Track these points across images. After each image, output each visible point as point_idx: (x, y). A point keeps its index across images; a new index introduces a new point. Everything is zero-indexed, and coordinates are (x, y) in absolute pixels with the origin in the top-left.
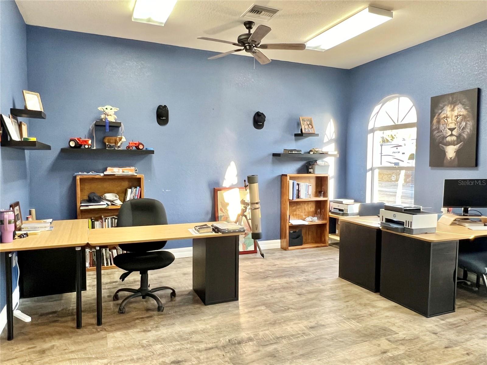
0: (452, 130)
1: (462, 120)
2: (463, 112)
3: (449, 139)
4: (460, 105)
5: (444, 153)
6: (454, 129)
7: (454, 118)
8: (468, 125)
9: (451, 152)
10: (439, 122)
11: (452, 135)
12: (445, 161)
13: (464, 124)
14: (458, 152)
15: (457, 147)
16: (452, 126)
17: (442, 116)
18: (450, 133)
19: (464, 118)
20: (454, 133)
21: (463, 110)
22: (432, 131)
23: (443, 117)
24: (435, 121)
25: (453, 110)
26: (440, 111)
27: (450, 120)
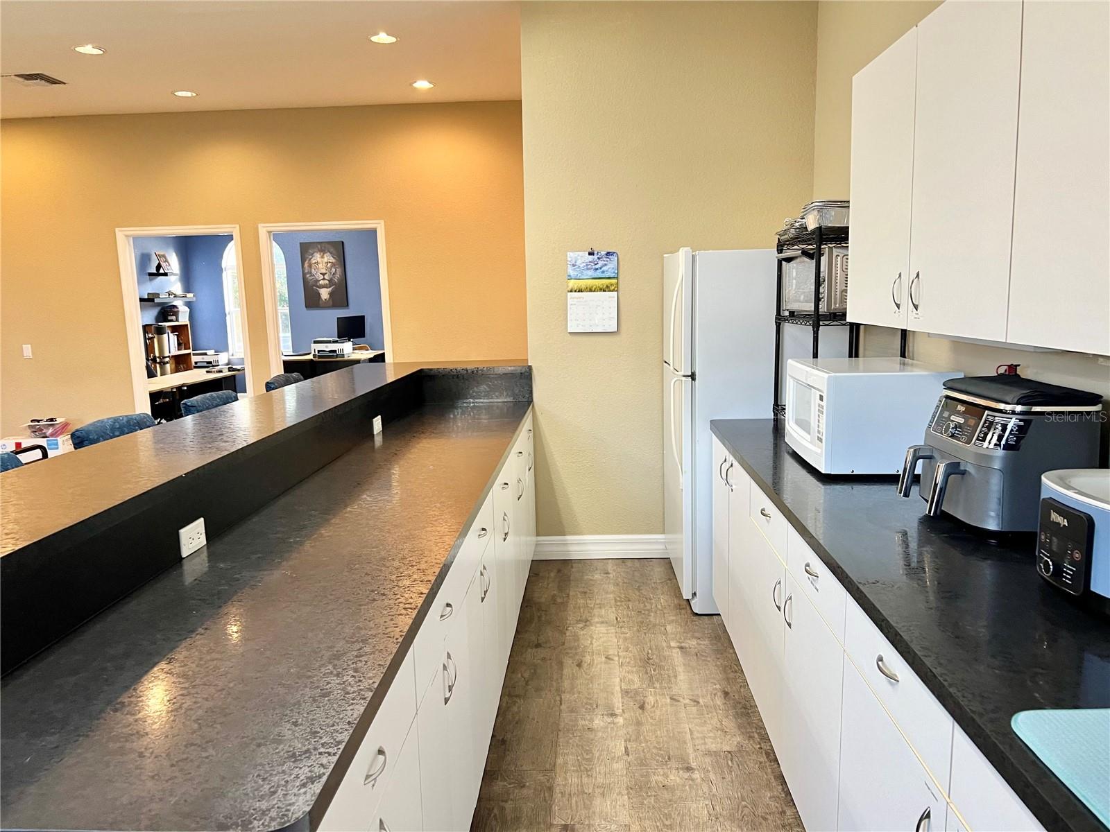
0: (324, 274)
1: (332, 267)
2: (332, 260)
3: (322, 282)
4: (328, 254)
5: (319, 295)
6: (326, 273)
7: (324, 264)
8: (337, 272)
9: (325, 294)
10: (310, 266)
11: (324, 279)
12: (321, 302)
13: (334, 270)
14: (331, 294)
15: (330, 289)
16: (324, 271)
17: (313, 261)
18: (322, 277)
19: (333, 265)
20: (326, 277)
21: (331, 258)
22: (304, 275)
23: (314, 262)
24: (306, 265)
25: (322, 257)
26: (311, 257)
27: (320, 265)
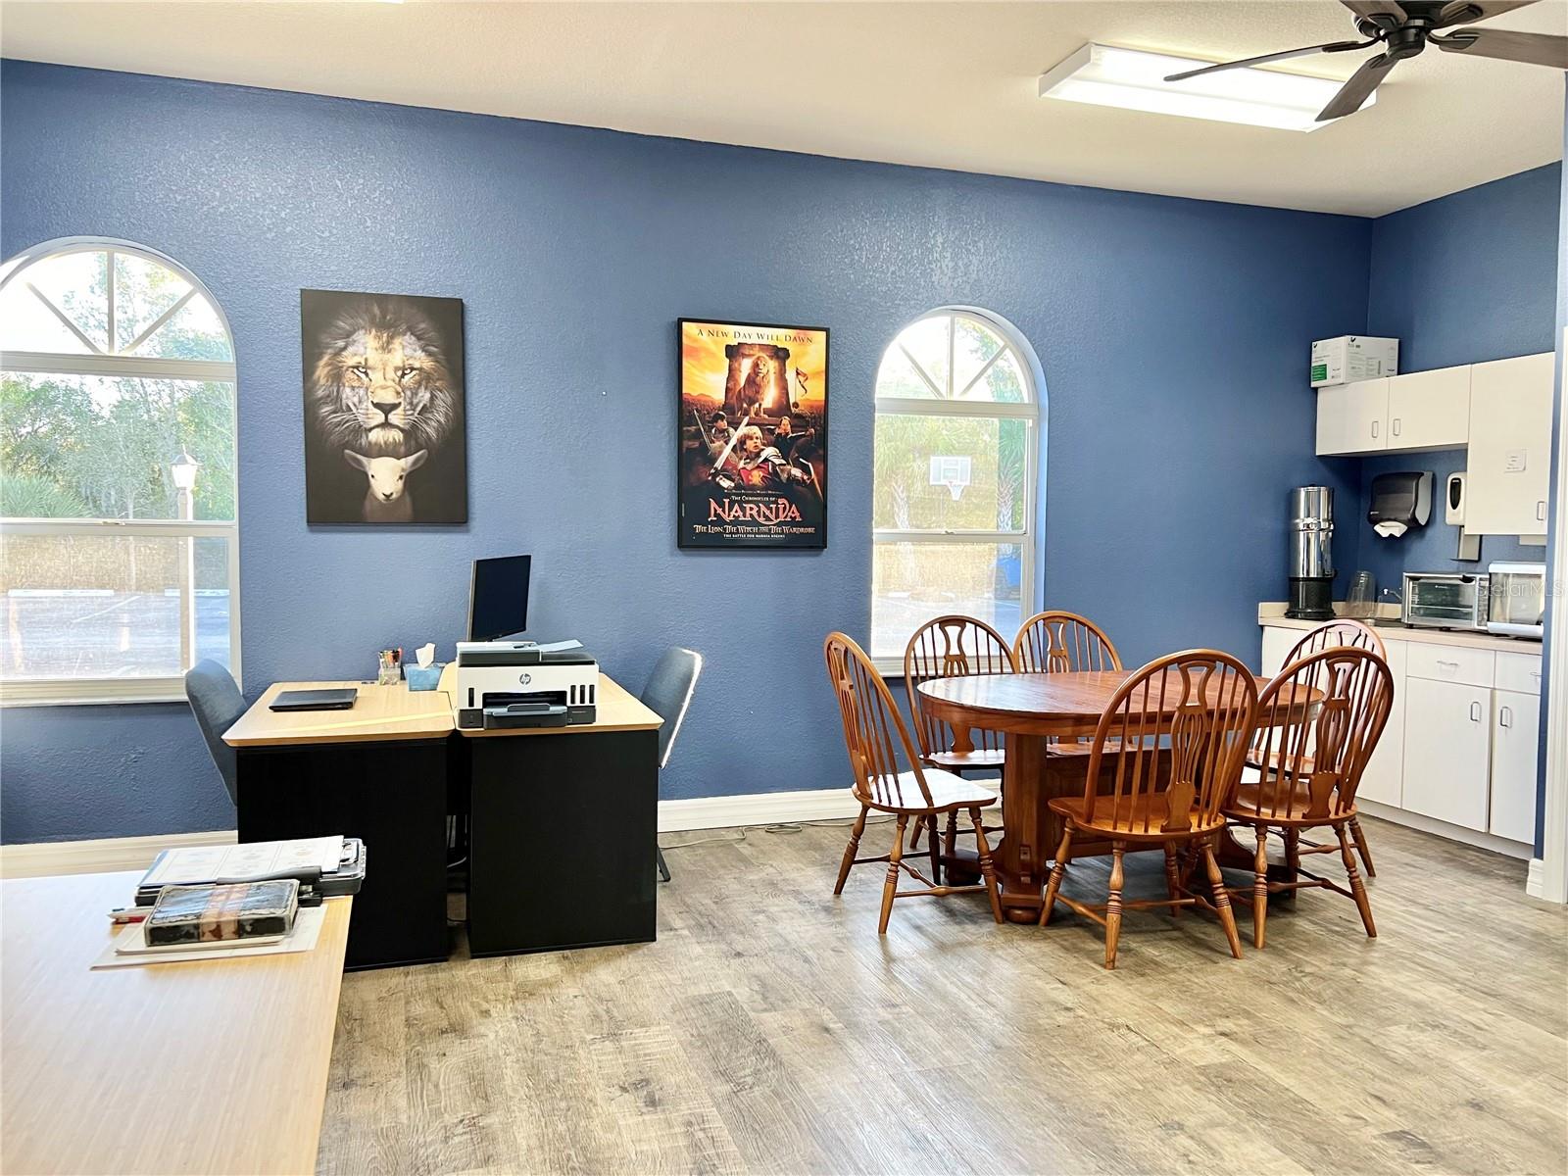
0: (387, 409)
1: (419, 383)
2: (422, 360)
3: (376, 436)
4: (409, 338)
5: (363, 480)
6: (395, 406)
7: (391, 374)
8: (438, 402)
9: (386, 477)
10: (337, 376)
11: (386, 425)
12: (367, 503)
13: (424, 396)
14: (410, 479)
15: (406, 463)
16: (389, 398)
17: (350, 359)
18: (380, 417)
19: (425, 378)
20: (395, 418)
21: (420, 354)
22: (310, 407)
23: (352, 362)
24: (322, 371)
25: (386, 348)
26: (341, 343)
27: (376, 377)
